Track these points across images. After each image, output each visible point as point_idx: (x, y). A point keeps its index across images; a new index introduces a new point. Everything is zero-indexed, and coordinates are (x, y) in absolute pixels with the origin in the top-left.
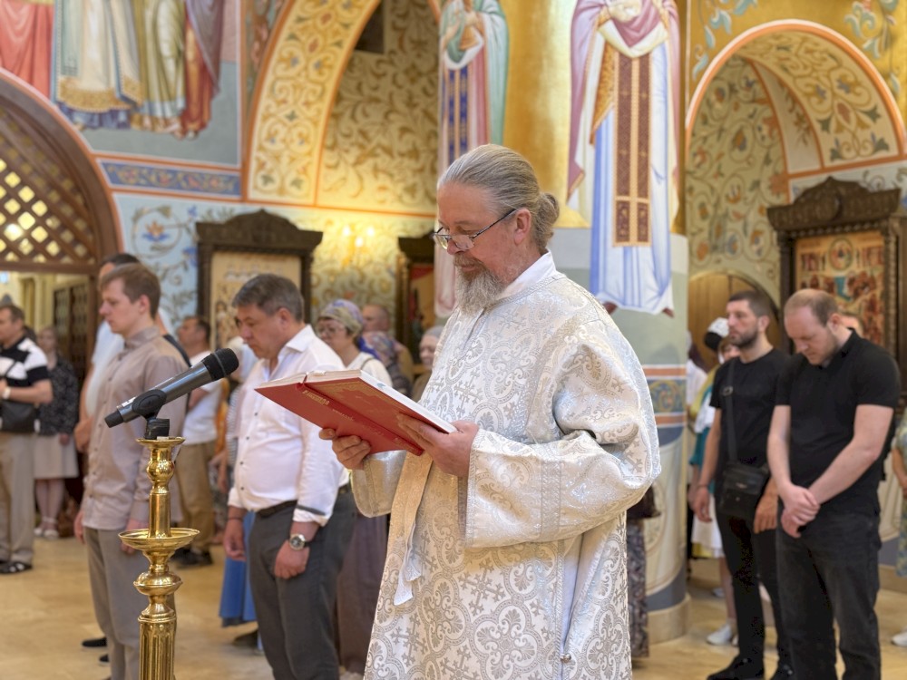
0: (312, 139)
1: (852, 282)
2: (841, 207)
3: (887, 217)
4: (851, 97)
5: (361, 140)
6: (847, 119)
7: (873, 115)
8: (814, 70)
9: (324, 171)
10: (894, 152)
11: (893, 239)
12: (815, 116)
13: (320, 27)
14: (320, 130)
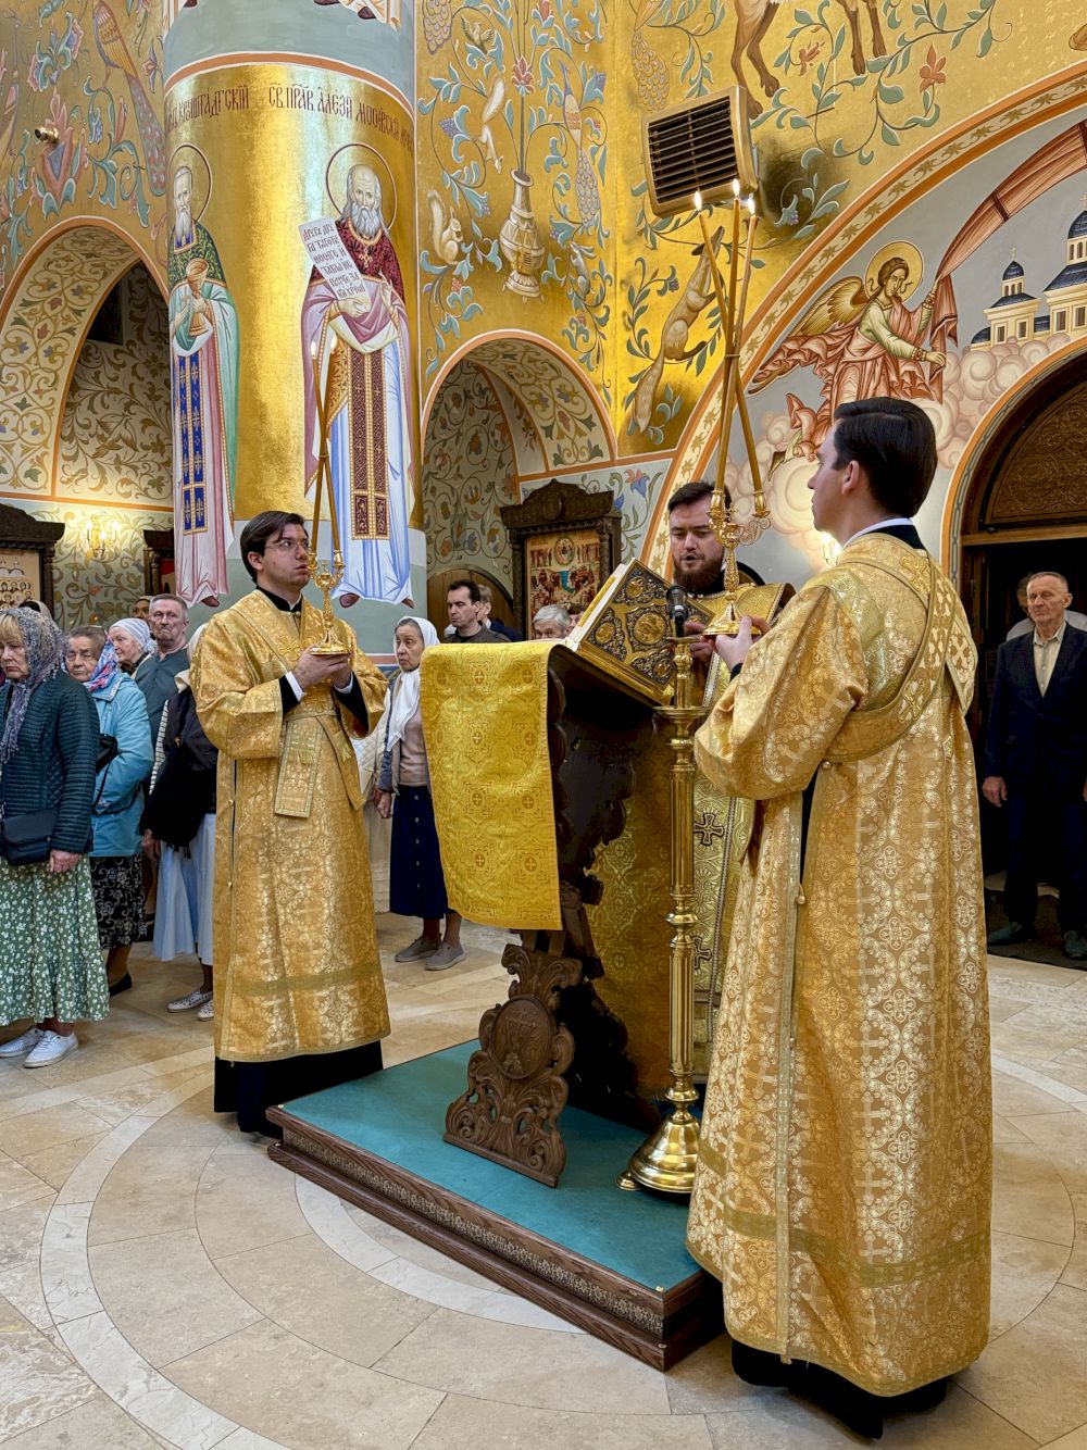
0: (46, 429)
1: (574, 575)
2: (563, 507)
3: (601, 518)
4: (569, 406)
5: (100, 431)
6: (568, 428)
7: (589, 423)
8: (537, 379)
9: (61, 462)
10: (607, 458)
11: (607, 537)
12: (541, 419)
13: (50, 313)
14: (55, 419)
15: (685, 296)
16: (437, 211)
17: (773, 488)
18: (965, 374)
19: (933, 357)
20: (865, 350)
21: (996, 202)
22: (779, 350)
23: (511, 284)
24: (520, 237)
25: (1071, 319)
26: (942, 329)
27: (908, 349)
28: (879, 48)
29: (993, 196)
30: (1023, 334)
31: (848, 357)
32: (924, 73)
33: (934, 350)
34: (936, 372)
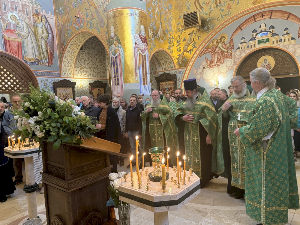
0: (72, 66)
1: (169, 88)
2: (167, 77)
3: (174, 79)
4: (168, 60)
5: (80, 66)
6: (167, 64)
7: (171, 63)
8: (162, 56)
9: (75, 71)
10: (174, 68)
11: (175, 82)
12: (161, 63)
13: (74, 46)
14: (74, 64)
15: (187, 42)
16: (149, 30)
17: (203, 73)
18: (236, 55)
19: (230, 52)
20: (219, 51)
21: (240, 27)
22: (203, 50)
23: (160, 41)
24: (161, 33)
25: (253, 46)
26: (232, 47)
27: (226, 50)
28: (220, 3)
29: (239, 26)
30: (245, 48)
31: (215, 52)
32: (228, 7)
33: (230, 51)
34: (231, 54)
